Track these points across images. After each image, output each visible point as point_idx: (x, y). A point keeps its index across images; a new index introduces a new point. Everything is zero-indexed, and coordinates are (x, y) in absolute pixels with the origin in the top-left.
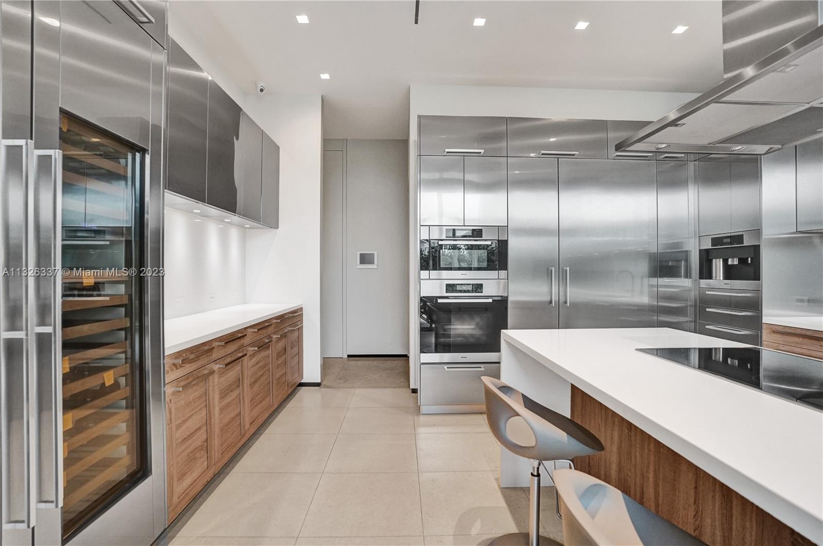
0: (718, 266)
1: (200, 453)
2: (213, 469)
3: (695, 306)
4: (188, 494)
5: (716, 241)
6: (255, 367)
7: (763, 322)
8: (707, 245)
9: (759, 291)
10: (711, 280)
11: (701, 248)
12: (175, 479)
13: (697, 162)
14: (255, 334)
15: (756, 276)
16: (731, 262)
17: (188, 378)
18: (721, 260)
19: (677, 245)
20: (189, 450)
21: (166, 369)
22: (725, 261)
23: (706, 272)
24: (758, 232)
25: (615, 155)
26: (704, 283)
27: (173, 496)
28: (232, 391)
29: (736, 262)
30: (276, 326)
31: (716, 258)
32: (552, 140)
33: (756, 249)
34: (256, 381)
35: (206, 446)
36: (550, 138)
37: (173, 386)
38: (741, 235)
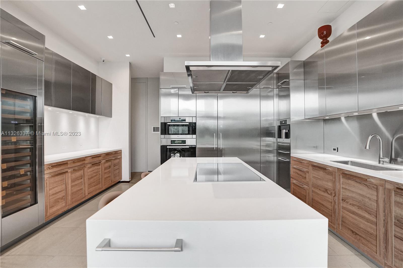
0: (283, 133)
1: (61, 200)
2: (68, 207)
4: (54, 213)
5: (281, 122)
6: (92, 172)
7: (291, 155)
9: (290, 143)
11: (278, 125)
12: (49, 207)
14: (91, 160)
17: (55, 173)
20: (55, 198)
21: (45, 169)
23: (280, 136)
24: (290, 119)
26: (279, 140)
27: (47, 212)
28: (78, 180)
29: (287, 131)
30: (104, 157)
31: (282, 129)
34: (92, 178)
35: (64, 198)
37: (48, 175)
38: (286, 120)
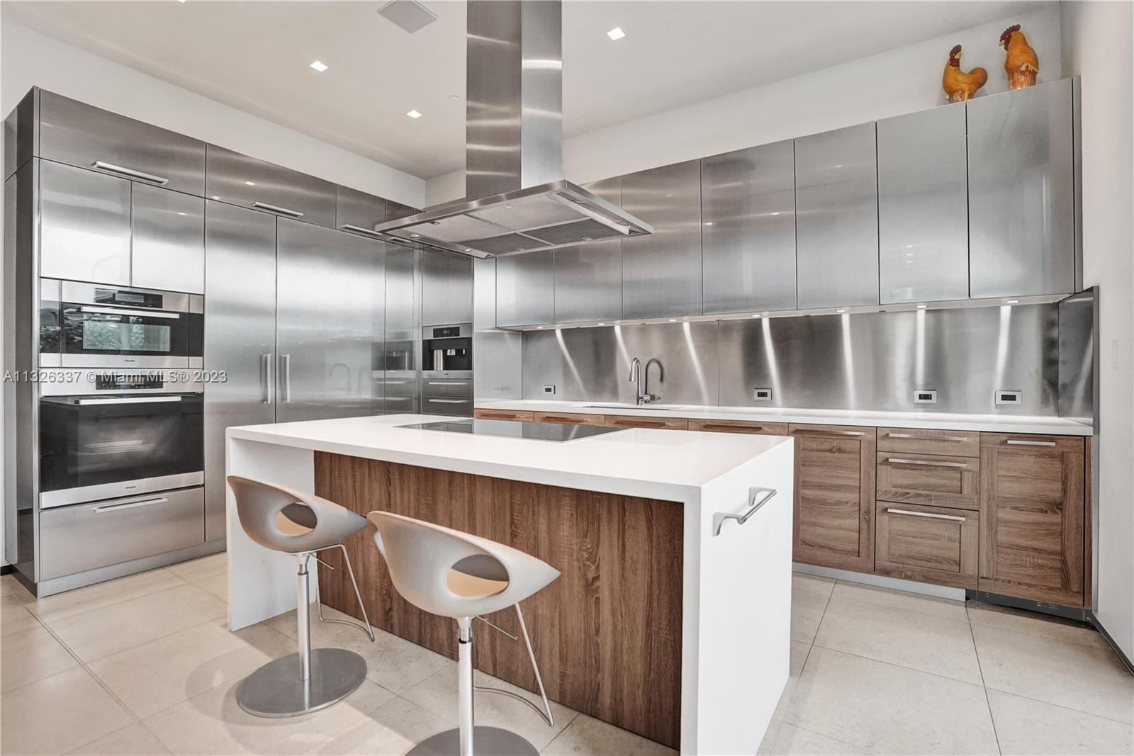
0: (439, 356)
3: (419, 397)
5: (437, 332)
7: (475, 407)
8: (430, 336)
9: (471, 379)
10: (431, 371)
11: (424, 339)
13: (421, 251)
15: (470, 367)
16: (451, 352)
18: (441, 351)
19: (402, 335)
22: (445, 352)
23: (428, 364)
24: (470, 326)
25: (344, 226)
26: (426, 373)
29: (453, 353)
31: (437, 349)
32: (249, 183)
33: (469, 340)
36: (246, 181)
38: (459, 328)
